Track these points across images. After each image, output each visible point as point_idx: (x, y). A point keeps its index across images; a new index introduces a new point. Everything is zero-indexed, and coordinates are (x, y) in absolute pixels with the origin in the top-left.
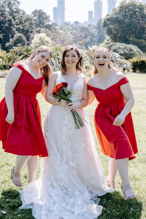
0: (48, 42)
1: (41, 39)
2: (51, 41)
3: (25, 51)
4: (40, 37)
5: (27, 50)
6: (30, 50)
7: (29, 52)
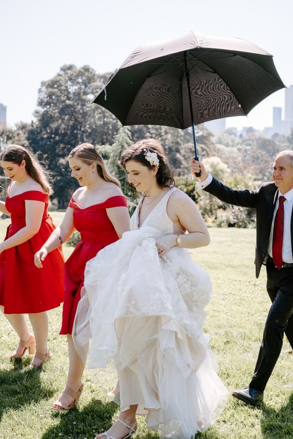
0: (224, 171)
1: (212, 166)
2: (229, 170)
3: (183, 184)
4: (211, 163)
5: (187, 183)
6: (191, 183)
7: (189, 186)
